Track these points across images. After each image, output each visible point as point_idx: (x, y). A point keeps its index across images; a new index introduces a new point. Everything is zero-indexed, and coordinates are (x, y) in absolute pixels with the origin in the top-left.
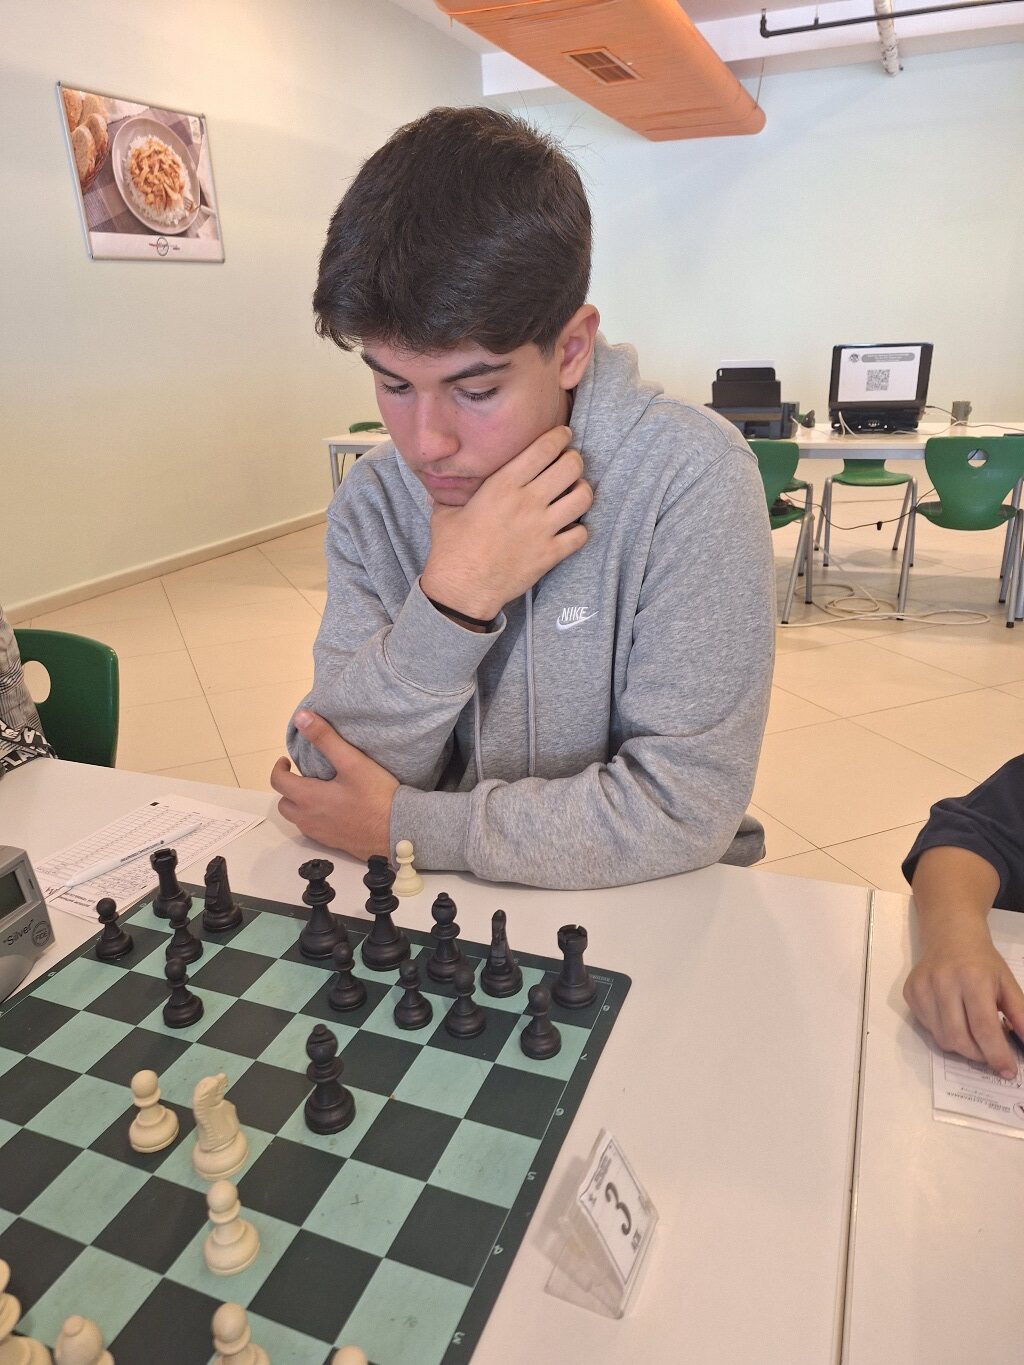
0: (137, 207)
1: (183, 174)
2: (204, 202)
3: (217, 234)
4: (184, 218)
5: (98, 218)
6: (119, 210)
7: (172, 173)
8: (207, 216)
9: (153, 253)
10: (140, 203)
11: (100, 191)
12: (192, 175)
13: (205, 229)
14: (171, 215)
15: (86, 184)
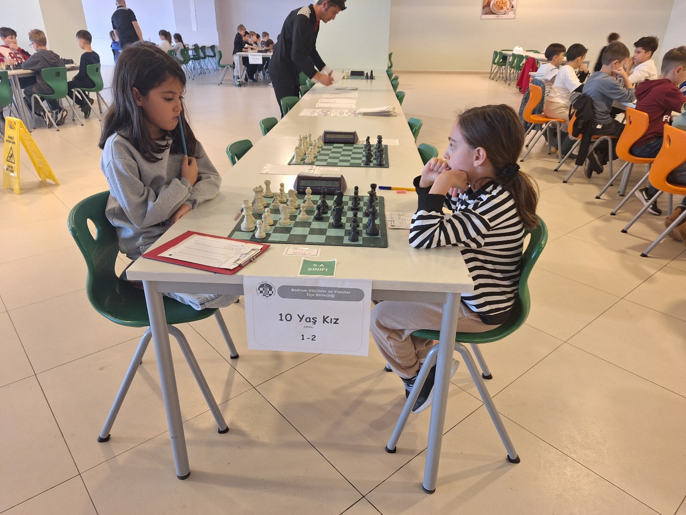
0: (494, 10)
1: (508, 3)
2: (512, 7)
3: (514, 13)
4: (505, 11)
5: (485, 12)
6: (489, 11)
7: (506, 3)
8: (512, 10)
9: (496, 18)
10: (495, 10)
11: (486, 8)
12: (511, 3)
13: (512, 12)
14: (502, 11)
15: (484, 8)
